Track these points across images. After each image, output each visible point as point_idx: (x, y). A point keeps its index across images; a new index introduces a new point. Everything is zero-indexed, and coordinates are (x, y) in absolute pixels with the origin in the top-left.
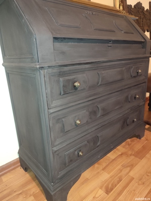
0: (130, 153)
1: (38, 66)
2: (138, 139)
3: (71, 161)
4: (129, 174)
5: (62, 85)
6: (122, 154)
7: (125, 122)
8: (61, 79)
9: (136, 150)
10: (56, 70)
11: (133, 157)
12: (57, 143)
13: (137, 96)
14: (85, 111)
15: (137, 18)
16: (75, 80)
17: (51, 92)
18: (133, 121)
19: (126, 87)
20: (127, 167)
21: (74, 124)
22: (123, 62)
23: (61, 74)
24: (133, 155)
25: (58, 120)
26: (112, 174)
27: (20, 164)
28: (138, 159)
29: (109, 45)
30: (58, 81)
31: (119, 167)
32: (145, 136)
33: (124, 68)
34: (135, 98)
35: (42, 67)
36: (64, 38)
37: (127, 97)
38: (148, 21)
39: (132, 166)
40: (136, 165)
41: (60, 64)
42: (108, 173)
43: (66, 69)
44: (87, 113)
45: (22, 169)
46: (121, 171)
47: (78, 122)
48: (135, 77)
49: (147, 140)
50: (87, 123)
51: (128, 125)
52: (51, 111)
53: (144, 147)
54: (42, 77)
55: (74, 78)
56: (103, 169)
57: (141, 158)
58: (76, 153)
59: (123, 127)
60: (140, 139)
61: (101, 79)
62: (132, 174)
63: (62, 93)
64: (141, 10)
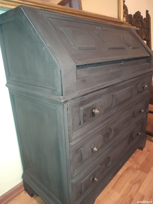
0: (135, 166)
1: (63, 101)
2: (140, 151)
3: (86, 188)
4: (139, 191)
5: (82, 114)
6: (127, 169)
7: (131, 137)
8: (82, 108)
9: (141, 163)
10: (78, 101)
11: (139, 172)
12: (75, 174)
13: (143, 111)
14: (100, 136)
15: (139, 29)
16: (94, 106)
17: (73, 124)
18: (138, 134)
19: (134, 104)
20: (135, 183)
21: (90, 151)
22: (133, 80)
23: (82, 104)
24: (139, 169)
25: (77, 151)
26: (122, 192)
27: (23, 188)
28: (144, 173)
29: (122, 64)
30: (79, 111)
31: (128, 184)
32: (146, 147)
33: (133, 85)
34: (140, 112)
35: (67, 101)
36: (85, 65)
37: (134, 112)
38: (146, 30)
39: (140, 182)
40: (144, 180)
41: (82, 94)
42: (119, 192)
43: (86, 97)
44: (102, 137)
45: (27, 194)
46: (131, 188)
47: (95, 149)
48: (141, 92)
49: (149, 151)
50: (102, 146)
51: (133, 139)
52: (72, 144)
53: (147, 159)
54: (66, 110)
55: (93, 105)
56: (113, 188)
57: (147, 172)
58: (91, 179)
59: (129, 142)
60: (142, 150)
61: (114, 101)
62: (141, 191)
63: (82, 122)
64: (140, 19)
